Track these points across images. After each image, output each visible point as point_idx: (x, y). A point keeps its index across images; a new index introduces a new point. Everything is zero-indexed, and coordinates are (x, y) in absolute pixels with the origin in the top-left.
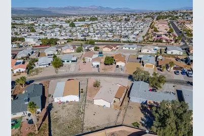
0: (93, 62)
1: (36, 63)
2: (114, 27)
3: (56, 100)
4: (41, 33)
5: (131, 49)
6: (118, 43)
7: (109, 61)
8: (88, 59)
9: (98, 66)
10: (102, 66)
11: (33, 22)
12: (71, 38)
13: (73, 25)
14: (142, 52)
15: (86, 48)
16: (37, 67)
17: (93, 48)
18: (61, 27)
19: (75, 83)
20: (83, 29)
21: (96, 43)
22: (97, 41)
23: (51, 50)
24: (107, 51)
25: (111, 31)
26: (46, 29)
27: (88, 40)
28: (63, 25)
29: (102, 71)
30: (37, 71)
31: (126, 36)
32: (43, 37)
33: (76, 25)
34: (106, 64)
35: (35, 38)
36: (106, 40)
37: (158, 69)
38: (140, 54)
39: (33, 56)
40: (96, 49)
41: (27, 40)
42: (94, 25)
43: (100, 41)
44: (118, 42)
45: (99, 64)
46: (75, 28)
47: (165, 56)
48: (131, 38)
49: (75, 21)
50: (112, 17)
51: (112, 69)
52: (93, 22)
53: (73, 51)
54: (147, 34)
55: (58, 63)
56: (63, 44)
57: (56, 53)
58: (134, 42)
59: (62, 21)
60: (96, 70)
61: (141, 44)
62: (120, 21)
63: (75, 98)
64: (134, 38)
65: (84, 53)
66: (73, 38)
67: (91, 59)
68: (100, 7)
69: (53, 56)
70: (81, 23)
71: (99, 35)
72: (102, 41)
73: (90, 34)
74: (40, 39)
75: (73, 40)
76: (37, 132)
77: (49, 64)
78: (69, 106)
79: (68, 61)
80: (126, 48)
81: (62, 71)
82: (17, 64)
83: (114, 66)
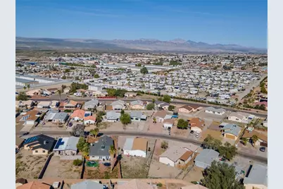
0: (165, 123)
1: (103, 117)
2: (203, 78)
3: (125, 153)
4: (105, 79)
5: (216, 113)
6: (201, 104)
7: (183, 125)
8: (160, 119)
9: (169, 128)
10: (175, 129)
11: (93, 62)
12: (141, 90)
13: (145, 71)
14: (229, 119)
15: (159, 106)
16: (105, 120)
17: (167, 107)
18: (129, 71)
19: (143, 140)
20: (158, 77)
21: (172, 100)
22: (174, 98)
23: (118, 104)
24: (184, 112)
25: (196, 85)
26: (111, 74)
27: (162, 96)
28: (132, 69)
29: (174, 135)
30: (106, 125)
31: (216, 95)
32: (107, 85)
33: (149, 71)
34: (179, 128)
35: (99, 87)
36: (187, 97)
37: (241, 142)
38: (226, 122)
39: (100, 109)
40: (171, 108)
41: (91, 88)
42: (175, 73)
43: (178, 98)
44: (202, 102)
45: (171, 126)
46: (147, 75)
47: (259, 129)
48: (222, 99)
49: (149, 63)
50: (205, 60)
51: (185, 134)
52: (174, 68)
53: (143, 108)
54: (249, 95)
55: (126, 120)
56: (132, 98)
57: (124, 108)
58: (224, 105)
59: (130, 62)
60: (167, 133)
61: (234, 108)
62: (215, 68)
63: (142, 154)
64: (226, 99)
65: (156, 111)
66: (144, 91)
67: (163, 120)
68: (189, 41)
69: (120, 111)
70: (157, 69)
71: (178, 90)
72: (181, 99)
73: (166, 86)
74: (104, 88)
75: (143, 93)
76: (111, 172)
77: (117, 120)
78: (136, 160)
79: (137, 119)
80: (209, 111)
81: (129, 128)
82: (87, 115)
83: (189, 130)
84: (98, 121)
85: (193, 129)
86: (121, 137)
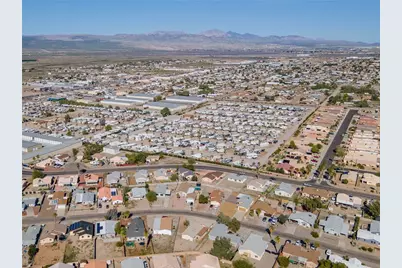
0: (188, 198)
1: (129, 193)
3: (155, 232)
8: (182, 194)
9: (192, 203)
10: (197, 204)
16: (131, 199)
19: (168, 221)
29: (195, 210)
34: (200, 203)
45: (192, 201)
51: (205, 208)
55: (152, 197)
60: (188, 208)
63: (169, 233)
77: (143, 197)
78: (164, 238)
79: (162, 195)
81: (156, 206)
82: (113, 194)
83: (208, 205)
84: (126, 200)
85: (212, 203)
86: (149, 216)
